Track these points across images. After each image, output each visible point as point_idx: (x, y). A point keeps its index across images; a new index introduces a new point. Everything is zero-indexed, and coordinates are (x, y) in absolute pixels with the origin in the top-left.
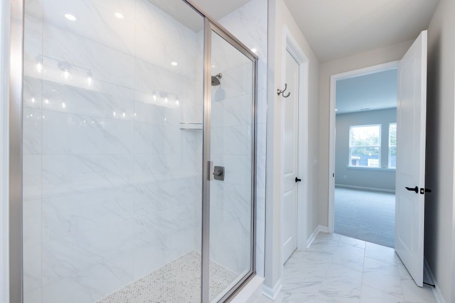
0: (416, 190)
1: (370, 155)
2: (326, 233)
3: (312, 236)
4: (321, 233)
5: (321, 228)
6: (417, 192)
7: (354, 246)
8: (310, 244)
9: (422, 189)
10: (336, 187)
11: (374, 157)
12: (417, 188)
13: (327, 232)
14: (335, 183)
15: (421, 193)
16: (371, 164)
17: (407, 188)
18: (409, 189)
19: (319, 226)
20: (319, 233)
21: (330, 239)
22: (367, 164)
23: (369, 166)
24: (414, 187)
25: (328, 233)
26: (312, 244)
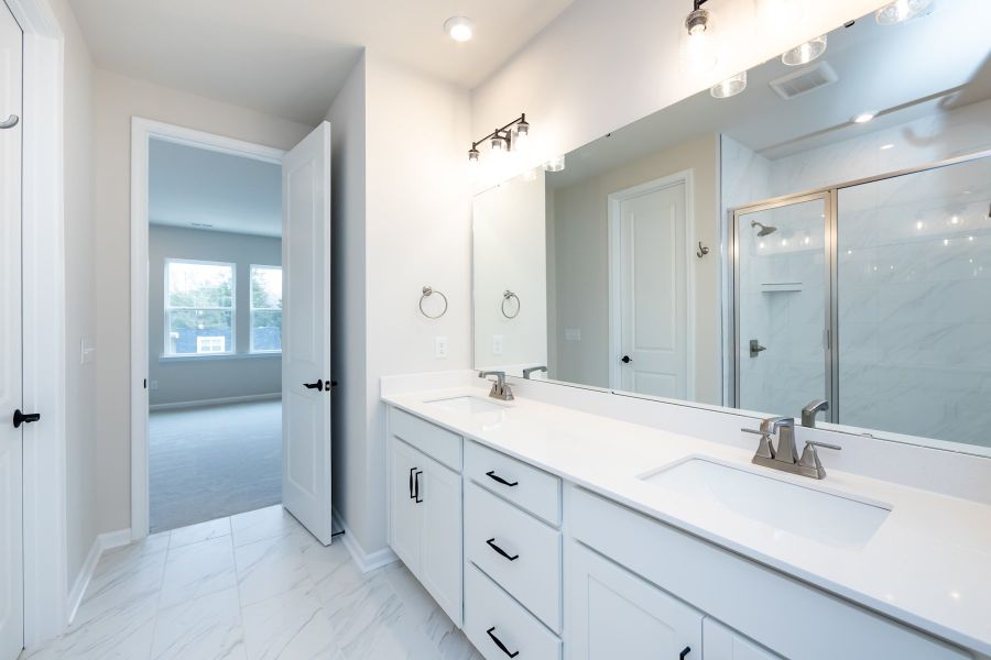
0: (319, 385)
1: (201, 326)
2: (126, 547)
3: (81, 575)
4: (107, 555)
5: (107, 541)
6: (320, 389)
7: (207, 539)
8: (77, 605)
9: (327, 383)
10: (153, 412)
11: (208, 332)
12: (320, 382)
13: (128, 542)
14: (151, 402)
15: (327, 389)
16: (203, 349)
17: (307, 385)
18: (310, 386)
19: (101, 537)
20: (103, 556)
21: (142, 556)
22: (195, 349)
23: (200, 352)
24: (316, 382)
25: (134, 544)
26: (83, 603)
